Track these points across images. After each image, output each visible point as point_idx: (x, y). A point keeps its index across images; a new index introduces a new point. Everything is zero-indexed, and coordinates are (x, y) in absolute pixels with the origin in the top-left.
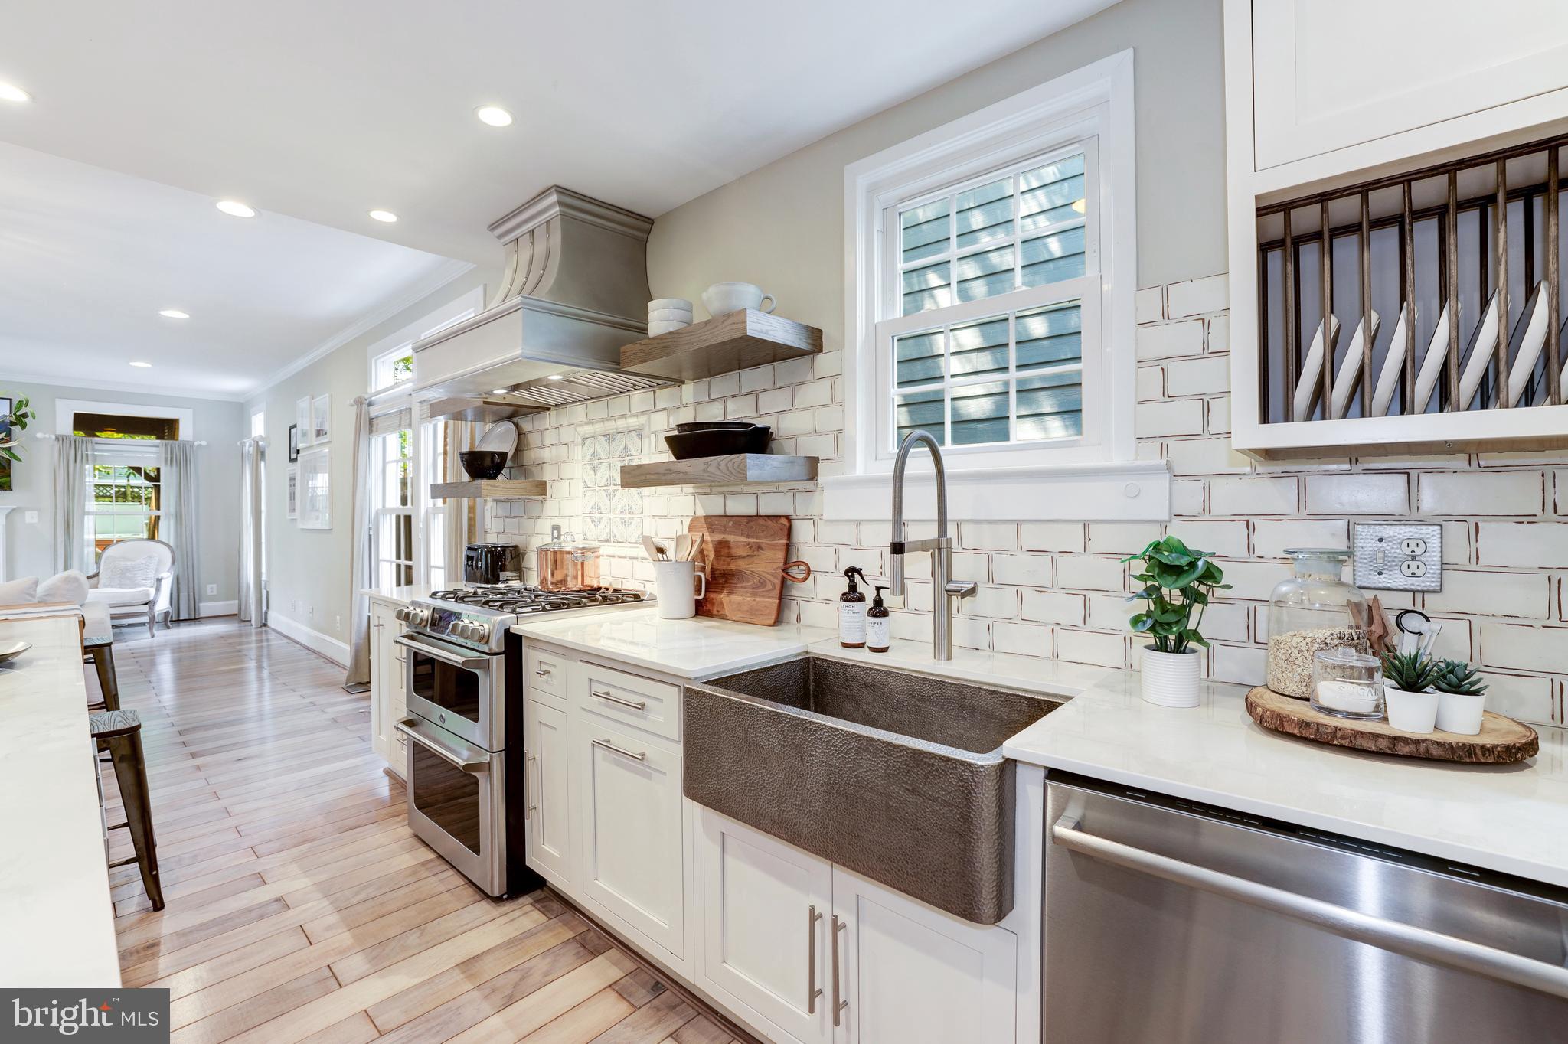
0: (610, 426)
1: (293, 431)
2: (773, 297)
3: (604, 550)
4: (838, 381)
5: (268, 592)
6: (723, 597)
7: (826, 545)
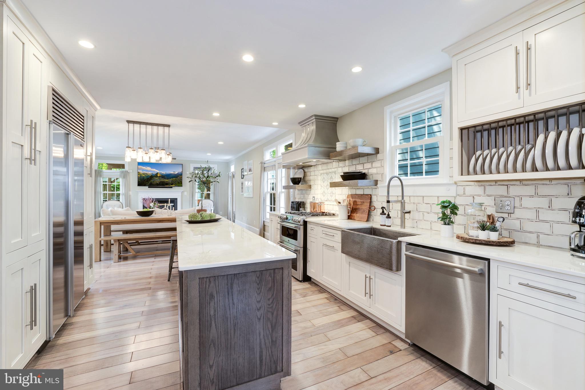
0: (328, 171)
1: (242, 170)
2: (366, 141)
3: (326, 203)
4: (383, 161)
5: (235, 214)
6: (355, 214)
7: (380, 202)
